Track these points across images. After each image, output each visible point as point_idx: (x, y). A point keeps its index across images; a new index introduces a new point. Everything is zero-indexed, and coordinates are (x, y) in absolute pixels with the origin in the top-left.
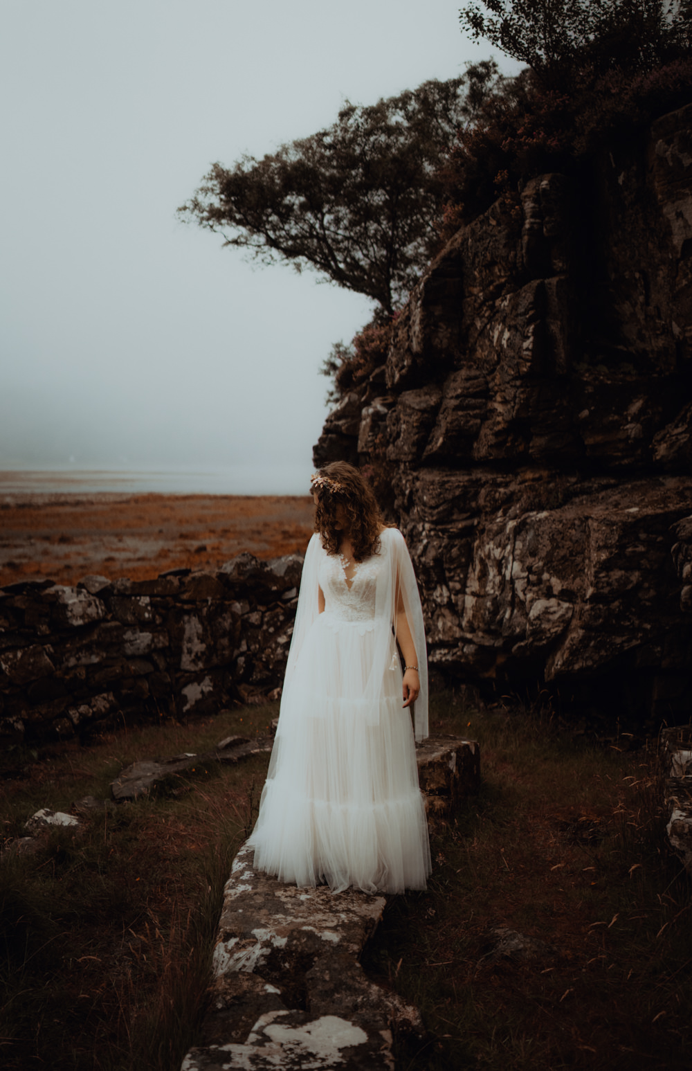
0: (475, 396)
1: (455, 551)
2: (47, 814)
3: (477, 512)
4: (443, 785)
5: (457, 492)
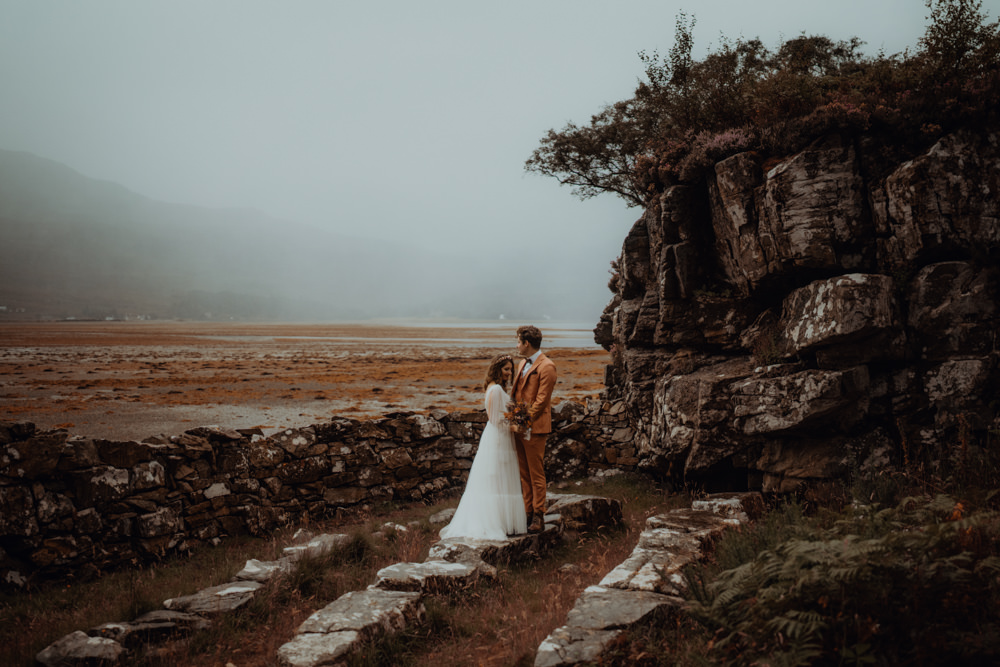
0: (652, 307)
1: (644, 399)
3: (654, 376)
4: (581, 515)
5: (643, 364)
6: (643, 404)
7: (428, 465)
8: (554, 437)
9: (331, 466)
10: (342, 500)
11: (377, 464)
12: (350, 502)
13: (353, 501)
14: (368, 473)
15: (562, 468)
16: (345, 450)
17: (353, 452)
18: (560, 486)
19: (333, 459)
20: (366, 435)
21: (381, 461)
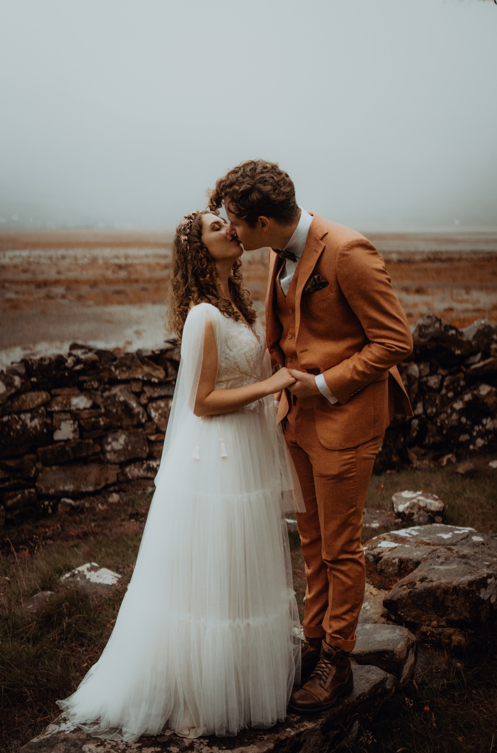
2: (89, 570)
4: (465, 617)
8: (458, 380)
9: (52, 429)
10: (69, 487)
11: (140, 425)
12: (84, 489)
13: (91, 489)
14: (122, 439)
15: (469, 432)
16: (80, 402)
17: (95, 406)
18: (461, 469)
19: (56, 416)
20: (124, 376)
21: (150, 419)
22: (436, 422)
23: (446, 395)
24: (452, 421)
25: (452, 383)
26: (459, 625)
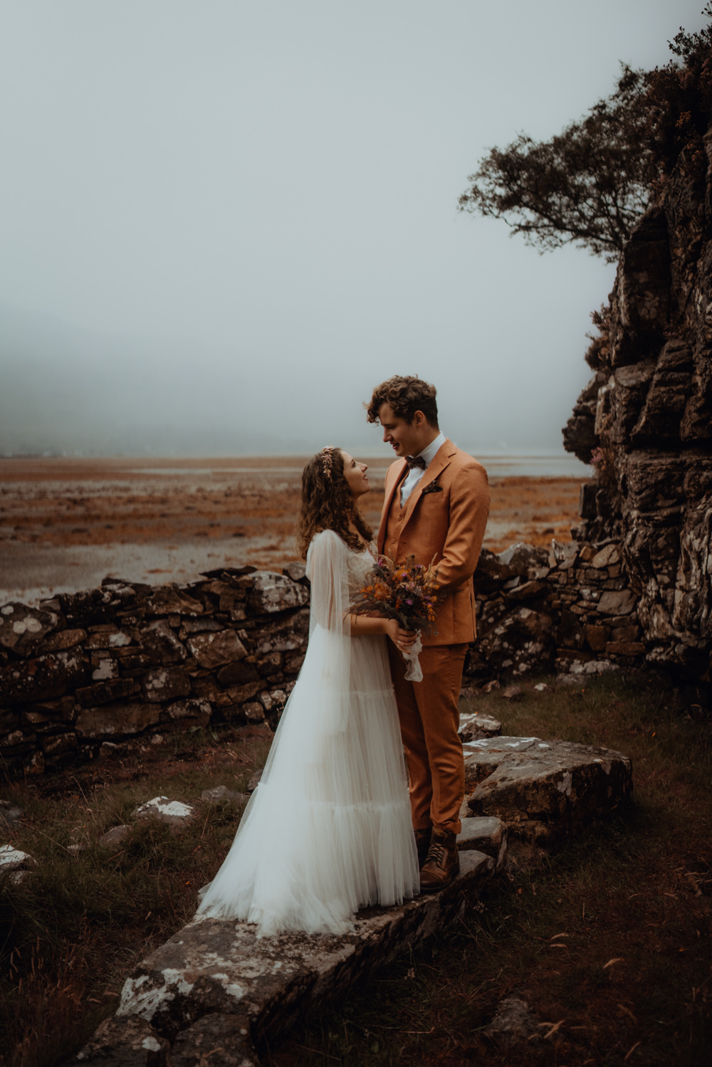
0: (677, 369)
1: (661, 541)
2: (161, 803)
3: (682, 499)
4: (546, 808)
5: (660, 477)
6: (658, 551)
7: (276, 660)
8: (497, 605)
9: (91, 668)
10: (111, 730)
11: (181, 662)
12: (126, 731)
13: (133, 730)
14: (163, 677)
15: (512, 657)
16: (119, 639)
17: (134, 643)
18: (508, 694)
19: (95, 655)
20: (162, 611)
21: (190, 654)
22: (479, 648)
23: (487, 620)
24: (494, 646)
25: (492, 608)
26: (541, 817)
